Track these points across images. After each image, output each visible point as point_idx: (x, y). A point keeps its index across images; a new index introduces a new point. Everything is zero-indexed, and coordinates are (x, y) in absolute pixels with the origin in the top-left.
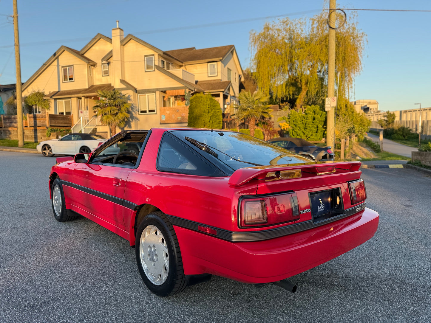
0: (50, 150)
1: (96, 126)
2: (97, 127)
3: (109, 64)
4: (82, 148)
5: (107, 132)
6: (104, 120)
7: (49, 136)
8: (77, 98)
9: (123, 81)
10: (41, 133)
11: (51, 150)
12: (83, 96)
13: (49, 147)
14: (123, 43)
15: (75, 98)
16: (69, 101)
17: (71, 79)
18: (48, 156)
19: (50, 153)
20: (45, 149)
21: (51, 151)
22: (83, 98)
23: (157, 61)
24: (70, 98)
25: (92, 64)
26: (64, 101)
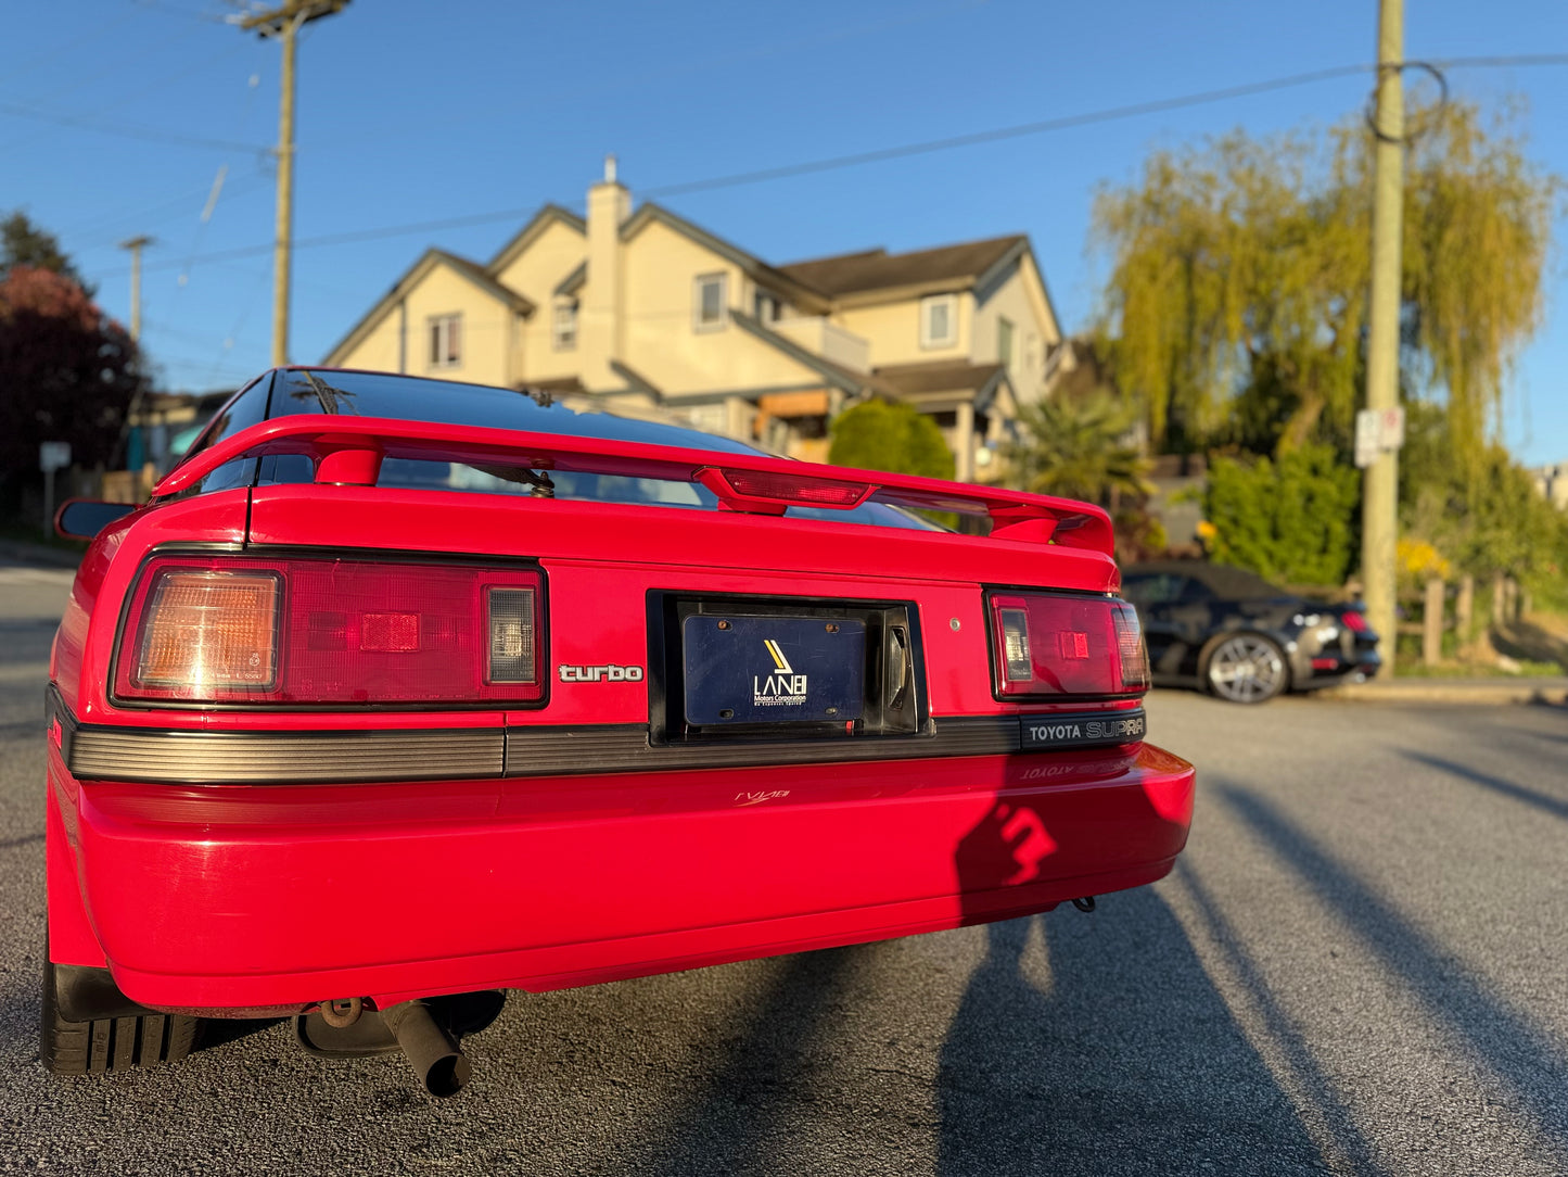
3: (575, 307)
9: (619, 368)
14: (626, 231)
17: (452, 359)
23: (737, 292)
25: (523, 309)
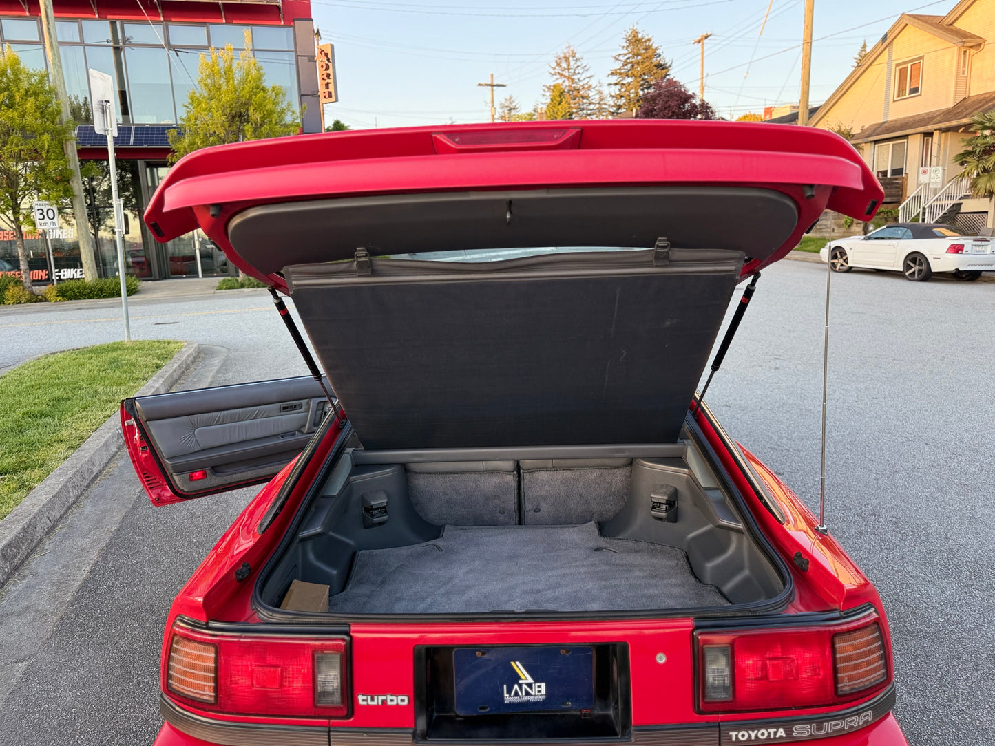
0: (844, 258)
1: (961, 198)
2: (961, 201)
4: (910, 257)
5: (987, 212)
6: (979, 186)
7: (849, 226)
8: (922, 135)
10: (835, 219)
11: (847, 258)
12: (936, 130)
13: (843, 253)
15: (919, 135)
16: (905, 143)
17: (914, 90)
18: (840, 271)
19: (844, 263)
20: (835, 257)
21: (846, 260)
22: (936, 134)
24: (906, 136)
25: (971, 44)
26: (891, 144)
